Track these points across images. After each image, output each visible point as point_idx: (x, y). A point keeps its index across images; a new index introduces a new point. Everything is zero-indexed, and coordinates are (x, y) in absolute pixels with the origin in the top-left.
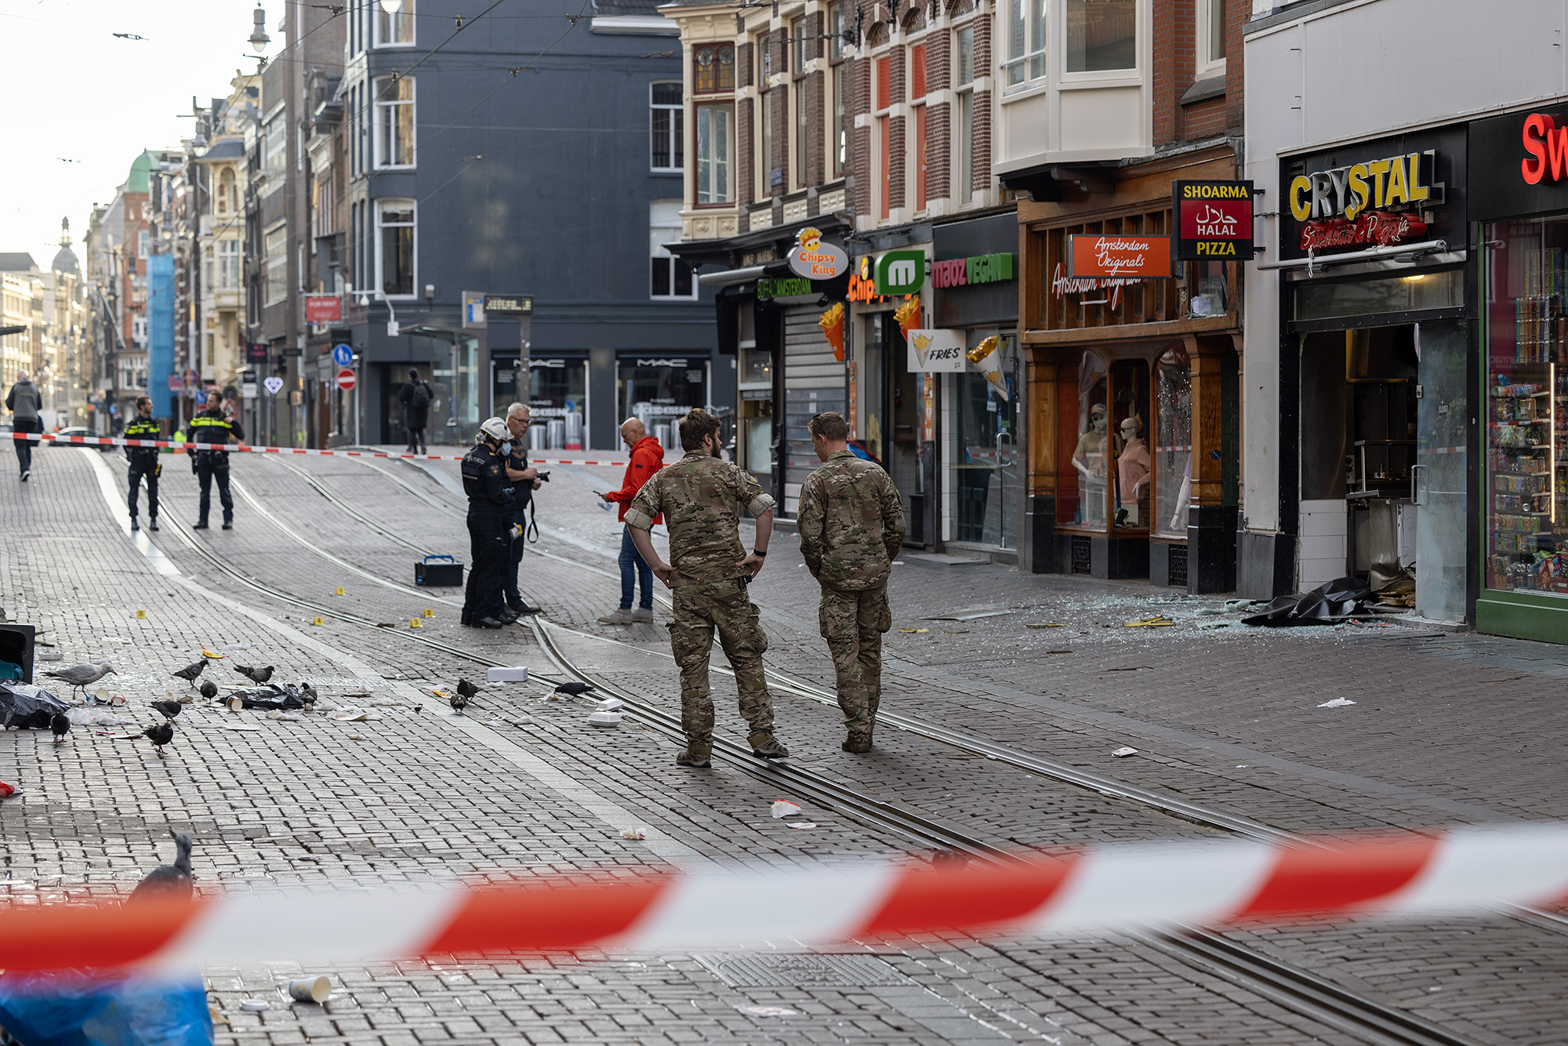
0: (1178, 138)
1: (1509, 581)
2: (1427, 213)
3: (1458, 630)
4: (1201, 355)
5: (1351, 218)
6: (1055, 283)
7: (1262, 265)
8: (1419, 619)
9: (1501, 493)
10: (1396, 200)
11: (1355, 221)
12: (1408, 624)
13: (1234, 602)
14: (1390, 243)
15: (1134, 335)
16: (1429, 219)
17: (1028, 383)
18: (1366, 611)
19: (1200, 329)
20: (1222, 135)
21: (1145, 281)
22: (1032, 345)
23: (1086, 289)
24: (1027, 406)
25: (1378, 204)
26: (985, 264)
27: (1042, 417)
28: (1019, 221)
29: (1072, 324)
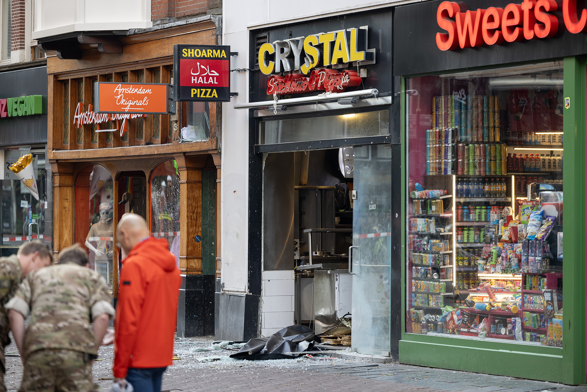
0: (170, 15)
1: (423, 327)
2: (362, 70)
3: (385, 362)
4: (188, 169)
5: (305, 73)
6: (75, 117)
7: (237, 106)
8: (354, 354)
9: (417, 266)
10: (340, 61)
11: (308, 75)
12: (347, 358)
13: (218, 343)
14: (335, 90)
15: (137, 154)
16: (363, 74)
17: (53, 187)
18: (316, 349)
19: (188, 150)
20: (205, 14)
21: (146, 115)
22: (57, 160)
23: (100, 121)
24: (53, 204)
25: (326, 63)
26: (22, 102)
27: (64, 212)
28: (48, 73)
29: (88, 146)
